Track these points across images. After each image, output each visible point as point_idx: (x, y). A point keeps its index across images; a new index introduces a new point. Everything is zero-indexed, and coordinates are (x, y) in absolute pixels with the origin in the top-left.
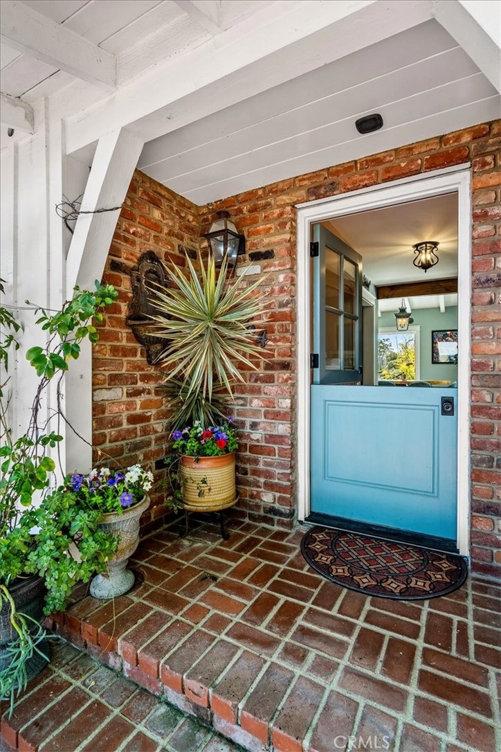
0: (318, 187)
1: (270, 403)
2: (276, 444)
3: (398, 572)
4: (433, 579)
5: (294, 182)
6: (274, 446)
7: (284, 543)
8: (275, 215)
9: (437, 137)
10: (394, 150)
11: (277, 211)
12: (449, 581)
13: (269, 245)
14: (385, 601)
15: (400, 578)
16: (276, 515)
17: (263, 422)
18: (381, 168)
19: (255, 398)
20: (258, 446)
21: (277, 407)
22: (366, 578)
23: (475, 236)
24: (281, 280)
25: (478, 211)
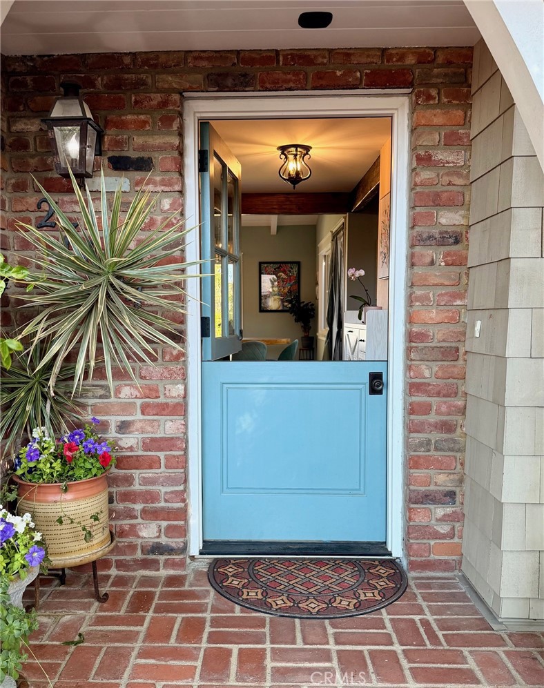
0: (225, 75)
1: (152, 392)
2: (162, 450)
3: (340, 589)
4: (379, 587)
5: (186, 59)
6: (158, 454)
7: (186, 588)
8: (154, 103)
9: (379, 48)
10: (328, 50)
11: (157, 98)
12: (394, 586)
13: (143, 148)
14: (344, 620)
15: (347, 594)
16: (161, 554)
17: (140, 421)
18: (311, 70)
19: (126, 385)
20: (132, 456)
21: (162, 396)
22: (312, 602)
23: (418, 183)
24: (167, 207)
25: (422, 153)
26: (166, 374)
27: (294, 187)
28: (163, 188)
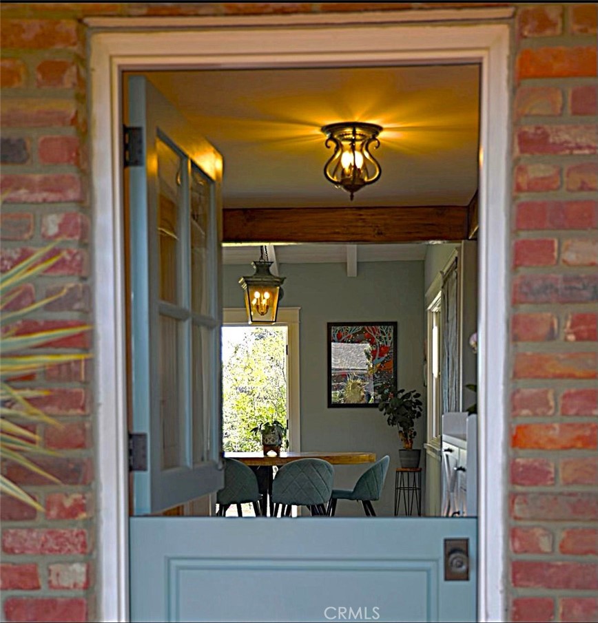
1: (25, 577)
13: (9, 122)
21: (44, 587)
23: (524, 186)
24: (53, 230)
25: (530, 130)
26: (51, 544)
27: (352, 197)
28: (45, 195)
